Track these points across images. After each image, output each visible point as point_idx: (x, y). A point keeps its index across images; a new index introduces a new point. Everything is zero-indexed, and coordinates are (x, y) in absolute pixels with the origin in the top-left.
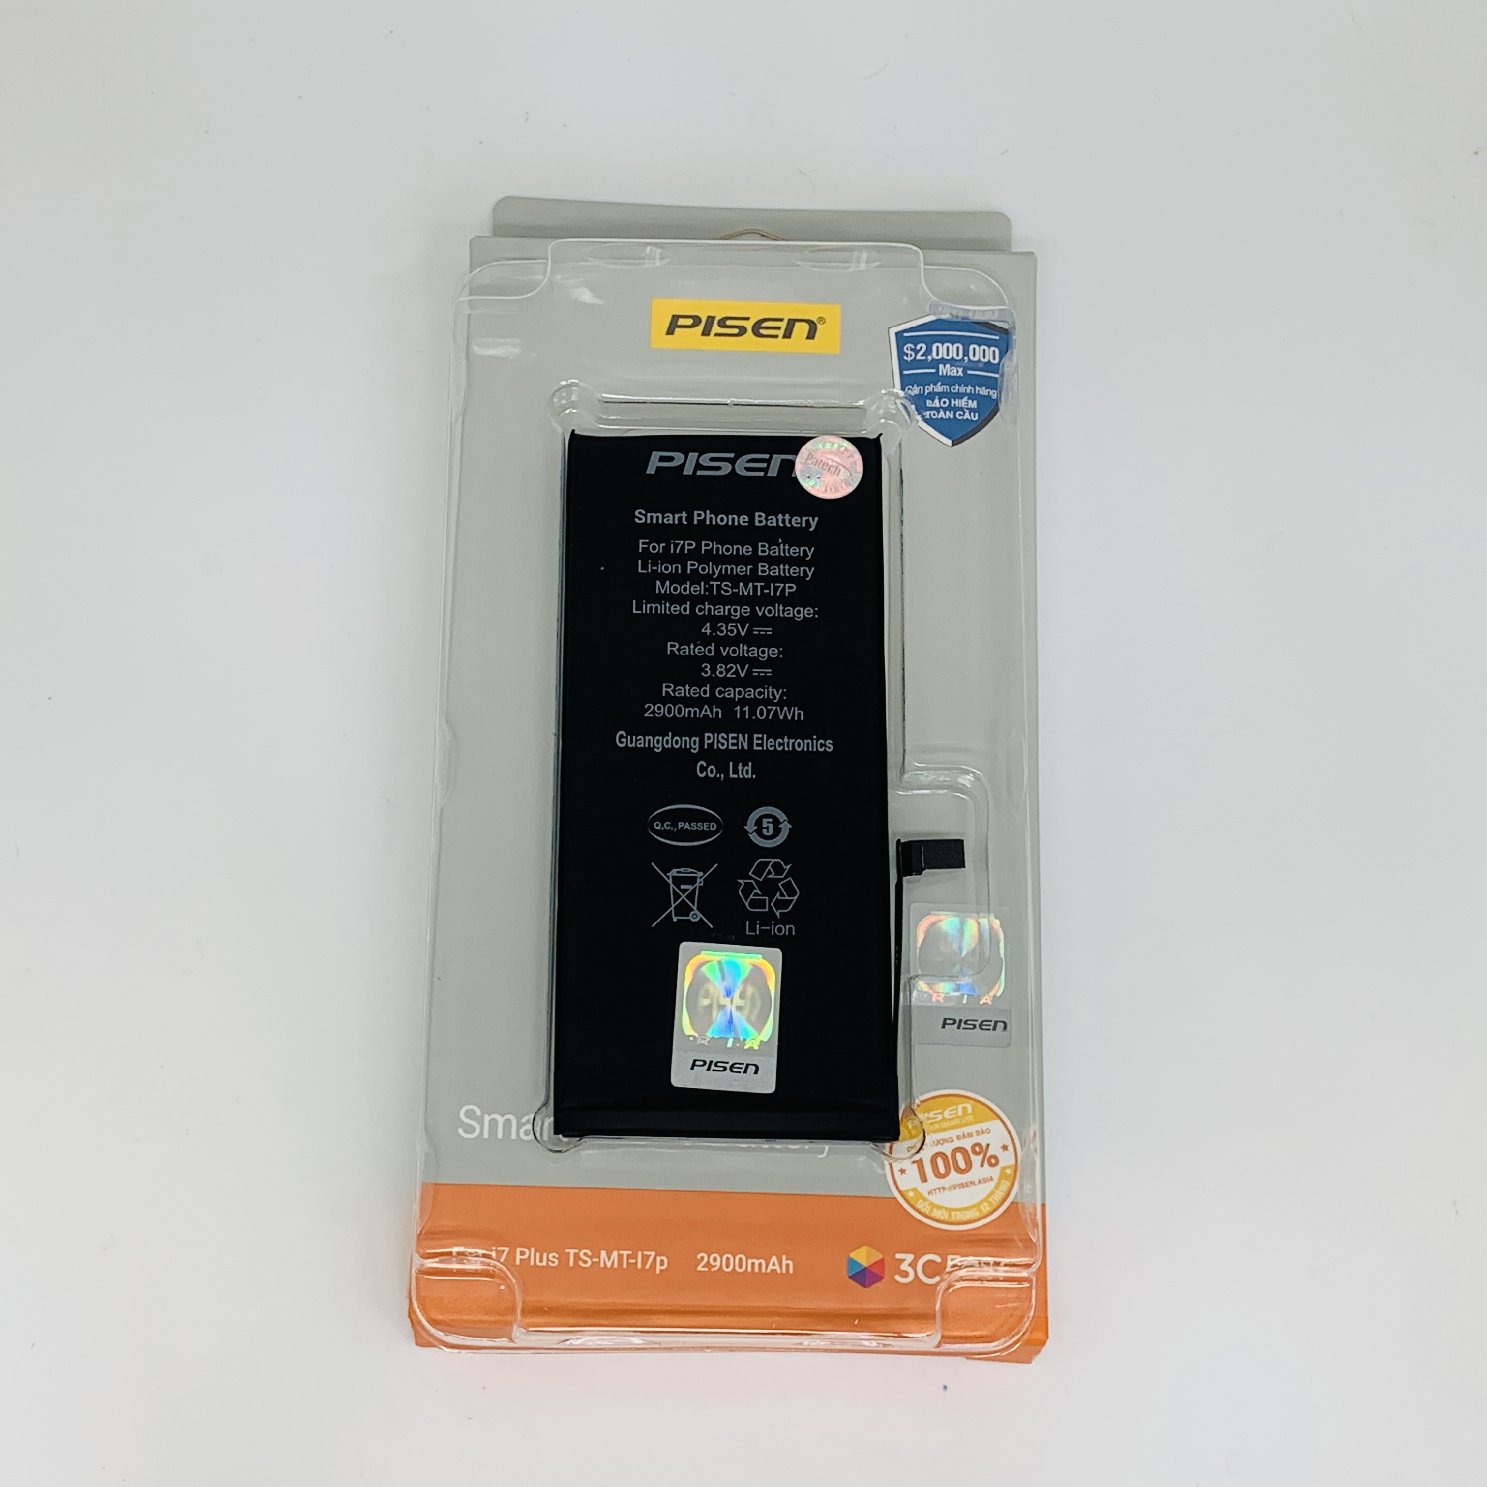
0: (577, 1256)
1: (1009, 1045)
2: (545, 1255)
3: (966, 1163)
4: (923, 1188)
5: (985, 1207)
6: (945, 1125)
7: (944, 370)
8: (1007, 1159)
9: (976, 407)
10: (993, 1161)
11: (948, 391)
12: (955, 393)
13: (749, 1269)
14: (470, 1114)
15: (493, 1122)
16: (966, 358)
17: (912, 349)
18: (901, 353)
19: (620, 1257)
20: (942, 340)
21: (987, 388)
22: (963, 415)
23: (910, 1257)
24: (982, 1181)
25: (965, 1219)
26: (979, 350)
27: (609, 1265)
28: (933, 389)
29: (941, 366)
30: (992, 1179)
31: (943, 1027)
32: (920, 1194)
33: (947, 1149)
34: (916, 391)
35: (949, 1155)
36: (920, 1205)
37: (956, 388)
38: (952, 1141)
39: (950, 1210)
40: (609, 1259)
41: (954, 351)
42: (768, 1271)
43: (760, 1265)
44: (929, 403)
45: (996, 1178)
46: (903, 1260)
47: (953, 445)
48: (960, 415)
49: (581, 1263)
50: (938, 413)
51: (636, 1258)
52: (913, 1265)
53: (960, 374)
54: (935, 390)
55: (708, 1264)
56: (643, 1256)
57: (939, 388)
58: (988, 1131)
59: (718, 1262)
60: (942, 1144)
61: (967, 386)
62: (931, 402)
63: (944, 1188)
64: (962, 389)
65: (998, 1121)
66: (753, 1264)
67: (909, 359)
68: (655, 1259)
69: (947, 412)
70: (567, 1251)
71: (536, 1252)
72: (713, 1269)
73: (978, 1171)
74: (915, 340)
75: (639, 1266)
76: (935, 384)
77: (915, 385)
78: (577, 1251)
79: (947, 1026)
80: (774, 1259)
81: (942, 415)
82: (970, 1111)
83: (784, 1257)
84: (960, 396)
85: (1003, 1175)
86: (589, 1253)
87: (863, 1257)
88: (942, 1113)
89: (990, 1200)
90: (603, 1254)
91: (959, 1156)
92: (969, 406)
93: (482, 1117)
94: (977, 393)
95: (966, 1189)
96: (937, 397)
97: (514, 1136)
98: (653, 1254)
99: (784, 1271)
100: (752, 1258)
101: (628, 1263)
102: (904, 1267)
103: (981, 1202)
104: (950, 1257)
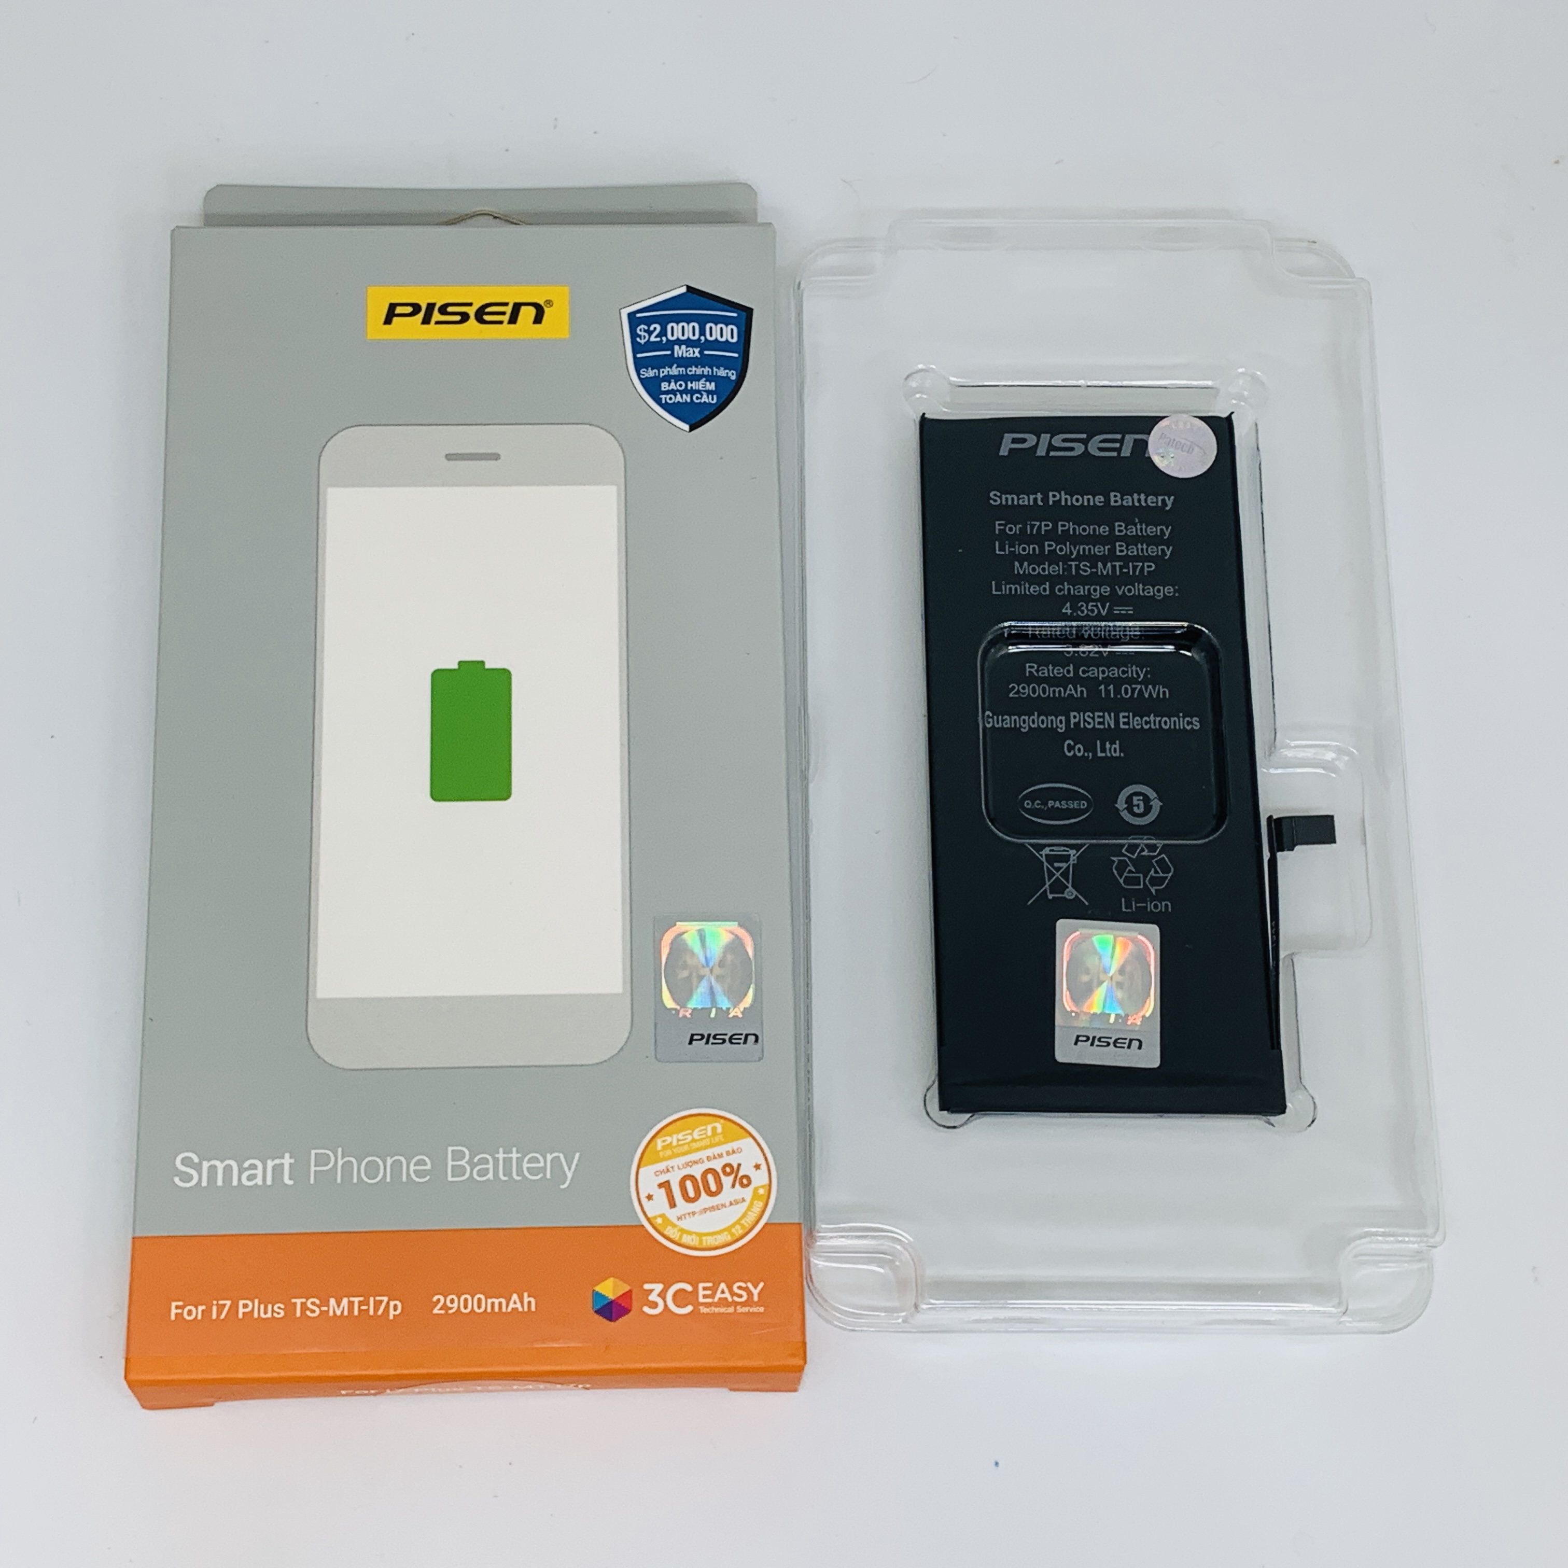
0: (303, 1304)
1: (760, 1059)
2: (270, 1306)
3: (717, 1187)
4: (672, 1214)
5: (737, 1230)
6: (695, 1145)
7: (679, 351)
8: (759, 1179)
9: (714, 389)
10: (745, 1181)
11: (684, 373)
12: (692, 375)
13: (489, 1310)
14: (186, 1162)
15: (213, 1169)
16: (702, 338)
17: (645, 331)
18: (634, 335)
19: (351, 1304)
20: (678, 319)
21: (725, 369)
22: (701, 398)
23: (658, 1287)
24: (734, 1203)
25: (717, 1243)
26: (716, 329)
27: (338, 1313)
28: (668, 371)
29: (676, 347)
30: (743, 1200)
31: (690, 1043)
32: (668, 1220)
33: (697, 1172)
34: (651, 373)
35: (699, 1177)
36: (669, 1232)
37: (693, 370)
38: (703, 1162)
39: (700, 1235)
40: (339, 1306)
41: (689, 331)
42: (509, 1309)
43: (500, 1304)
44: (665, 386)
45: (748, 1199)
46: (651, 1291)
47: (691, 430)
48: (697, 398)
49: (308, 1313)
50: (675, 395)
51: (368, 1304)
52: (662, 1295)
53: (697, 354)
54: (671, 373)
55: (445, 1307)
56: (375, 1302)
57: (675, 371)
58: (739, 1150)
59: (455, 1303)
60: (691, 1166)
61: (704, 367)
62: (667, 384)
63: (694, 1213)
64: (699, 371)
65: (750, 1140)
66: (493, 1304)
67: (642, 342)
68: (388, 1303)
69: (684, 396)
70: (293, 1300)
71: (260, 1303)
72: (451, 1312)
73: (729, 1192)
74: (648, 321)
75: (371, 1313)
76: (671, 367)
77: (650, 368)
78: (304, 1300)
79: (694, 1042)
80: (515, 1297)
81: (678, 398)
82: (719, 1130)
83: (526, 1294)
84: (697, 378)
85: (756, 1196)
86: (318, 1302)
87: (609, 1289)
88: (691, 1134)
89: (743, 1222)
90: (332, 1301)
91: (710, 1178)
92: (707, 389)
93: (200, 1164)
94: (715, 374)
95: (717, 1211)
96: (673, 380)
97: (235, 1183)
98: (385, 1299)
99: (526, 1309)
100: (491, 1298)
101: (360, 1310)
102: (653, 1297)
103: (733, 1225)
104: (701, 1285)
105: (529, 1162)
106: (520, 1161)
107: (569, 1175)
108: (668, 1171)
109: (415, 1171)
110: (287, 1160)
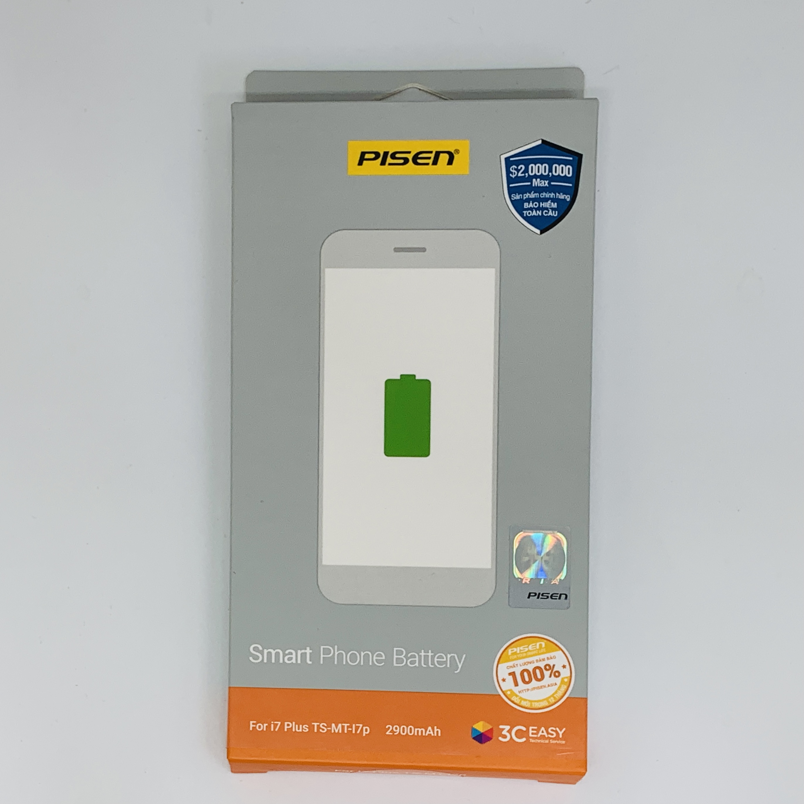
0: (318, 726)
1: (568, 608)
2: (301, 726)
3: (541, 676)
4: (516, 690)
5: (551, 700)
6: (529, 653)
7: (536, 182)
8: (565, 673)
9: (556, 207)
10: (557, 674)
11: (538, 197)
12: (543, 198)
13: (416, 734)
14: (255, 649)
15: (269, 653)
16: (550, 174)
17: (515, 169)
18: (508, 172)
19: (343, 727)
20: (535, 162)
21: (563, 194)
22: (548, 213)
23: (508, 728)
24: (550, 685)
25: (540, 706)
26: (559, 168)
27: (337, 731)
29: (534, 180)
30: (556, 684)
31: (529, 597)
32: (514, 693)
33: (530, 668)
34: (518, 197)
35: (531, 670)
36: (514, 699)
37: (544, 195)
38: (534, 663)
39: (531, 701)
40: (337, 728)
41: (542, 169)
42: (427, 735)
43: (422, 731)
44: (526, 206)
45: (558, 684)
46: (503, 729)
47: (541, 233)
48: (546, 213)
49: (321, 730)
50: (532, 211)
51: (352, 728)
52: (510, 731)
53: (547, 184)
54: (530, 197)
55: (392, 731)
56: (356, 727)
57: (532, 195)
58: (554, 657)
59: (398, 730)
61: (551, 193)
63: (528, 690)
64: (547, 195)
65: (561, 652)
66: (418, 731)
67: (513, 176)
68: (362, 729)
69: (538, 211)
70: (313, 724)
71: (295, 724)
72: (395, 734)
73: (547, 680)
74: (518, 163)
75: (354, 732)
76: (530, 193)
77: (517, 194)
78: (318, 724)
79: (531, 597)
80: (430, 728)
81: (534, 213)
83: (435, 727)
84: (546, 200)
85: (562, 682)
86: (325, 725)
87: (481, 727)
88: (528, 647)
89: (555, 696)
90: (333, 725)
91: (538, 671)
92: (552, 207)
93: (263, 651)
94: (557, 197)
95: (541, 689)
96: (531, 202)
97: (281, 661)
98: (361, 725)
99: (436, 735)
100: (417, 728)
101: (347, 730)
102: (504, 732)
103: (550, 697)
104: (531, 728)
105: (437, 658)
106: (433, 657)
107: (460, 666)
108: (514, 667)
109: (376, 660)
110: (308, 651)
